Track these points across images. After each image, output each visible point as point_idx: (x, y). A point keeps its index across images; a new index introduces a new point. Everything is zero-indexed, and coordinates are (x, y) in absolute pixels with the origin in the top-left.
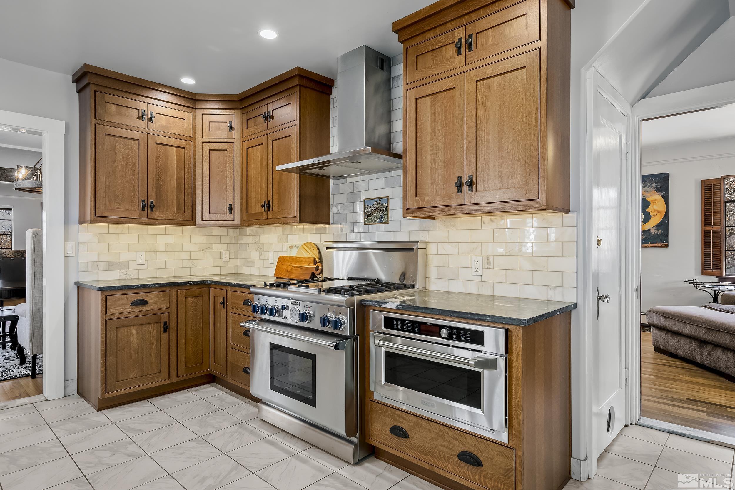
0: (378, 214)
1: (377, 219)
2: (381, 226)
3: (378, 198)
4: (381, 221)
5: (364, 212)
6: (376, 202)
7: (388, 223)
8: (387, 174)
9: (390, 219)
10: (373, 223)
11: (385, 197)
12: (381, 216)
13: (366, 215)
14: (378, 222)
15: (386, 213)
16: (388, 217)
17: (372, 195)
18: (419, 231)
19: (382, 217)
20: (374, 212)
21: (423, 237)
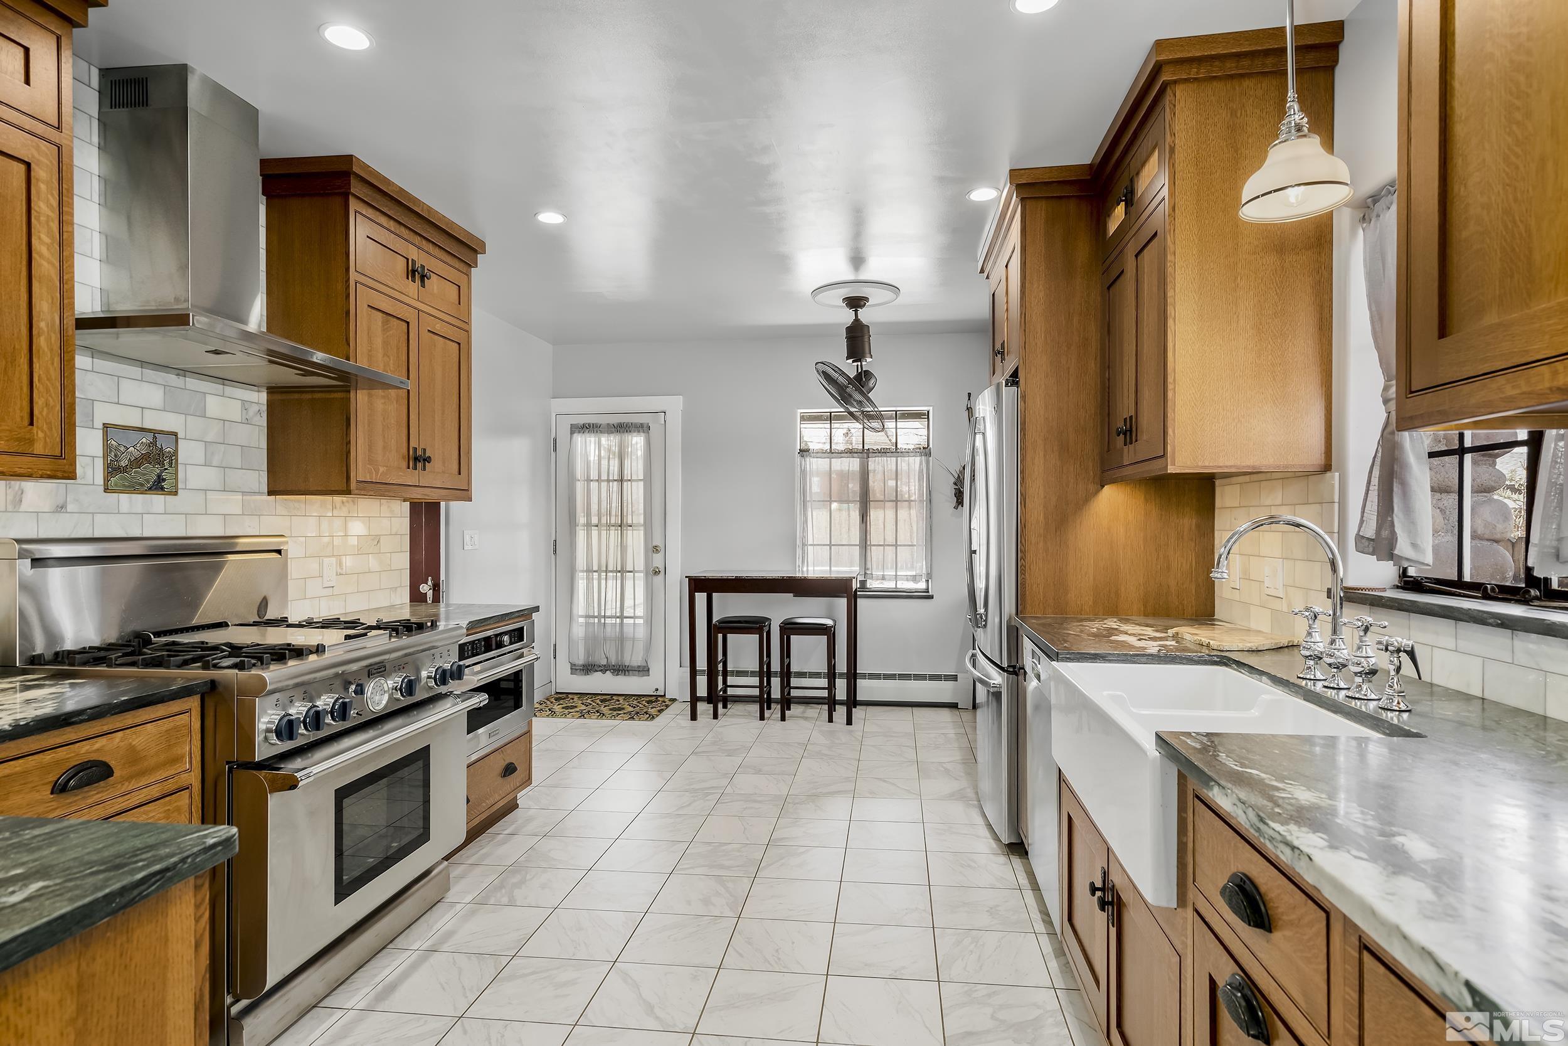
0: (151, 472)
1: (148, 482)
2: (157, 500)
3: (149, 431)
4: (158, 486)
5: (105, 456)
6: (144, 440)
7: (176, 493)
8: (172, 379)
9: (180, 486)
10: (133, 488)
11: (167, 432)
12: (159, 476)
13: (112, 469)
14: (150, 489)
15: (170, 470)
16: (176, 479)
17: (132, 419)
18: (243, 515)
19: (160, 479)
20: (137, 462)
21: (250, 527)
